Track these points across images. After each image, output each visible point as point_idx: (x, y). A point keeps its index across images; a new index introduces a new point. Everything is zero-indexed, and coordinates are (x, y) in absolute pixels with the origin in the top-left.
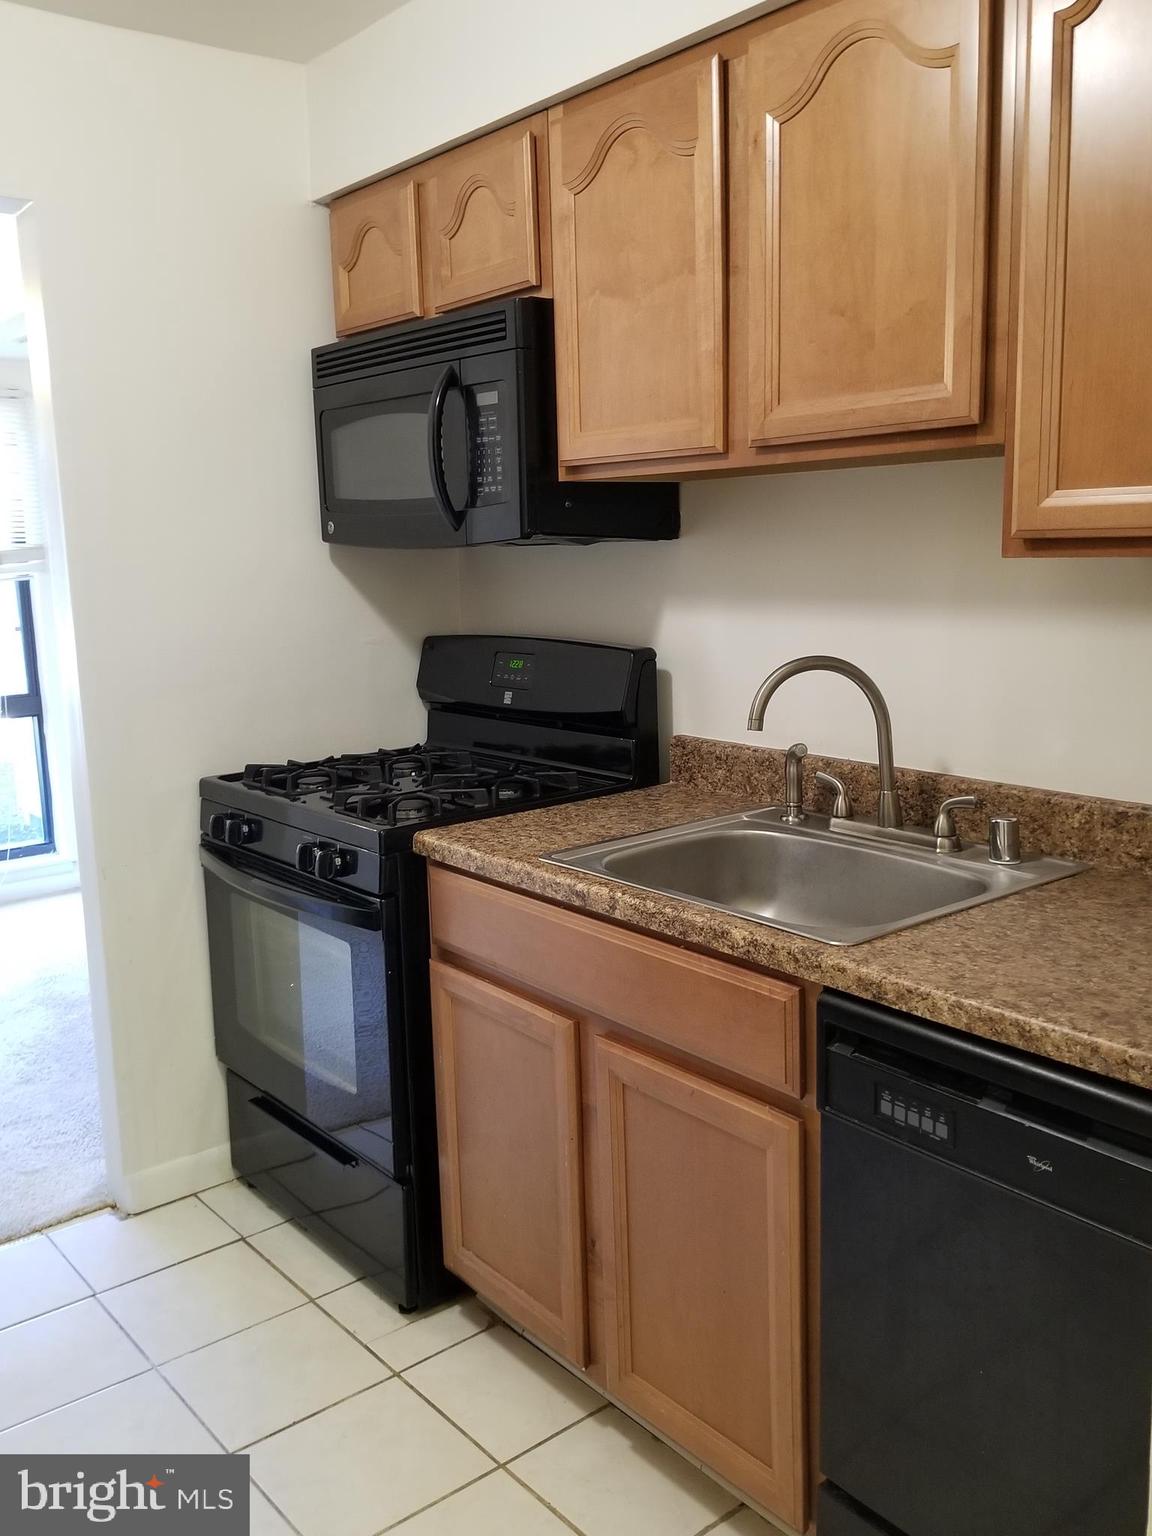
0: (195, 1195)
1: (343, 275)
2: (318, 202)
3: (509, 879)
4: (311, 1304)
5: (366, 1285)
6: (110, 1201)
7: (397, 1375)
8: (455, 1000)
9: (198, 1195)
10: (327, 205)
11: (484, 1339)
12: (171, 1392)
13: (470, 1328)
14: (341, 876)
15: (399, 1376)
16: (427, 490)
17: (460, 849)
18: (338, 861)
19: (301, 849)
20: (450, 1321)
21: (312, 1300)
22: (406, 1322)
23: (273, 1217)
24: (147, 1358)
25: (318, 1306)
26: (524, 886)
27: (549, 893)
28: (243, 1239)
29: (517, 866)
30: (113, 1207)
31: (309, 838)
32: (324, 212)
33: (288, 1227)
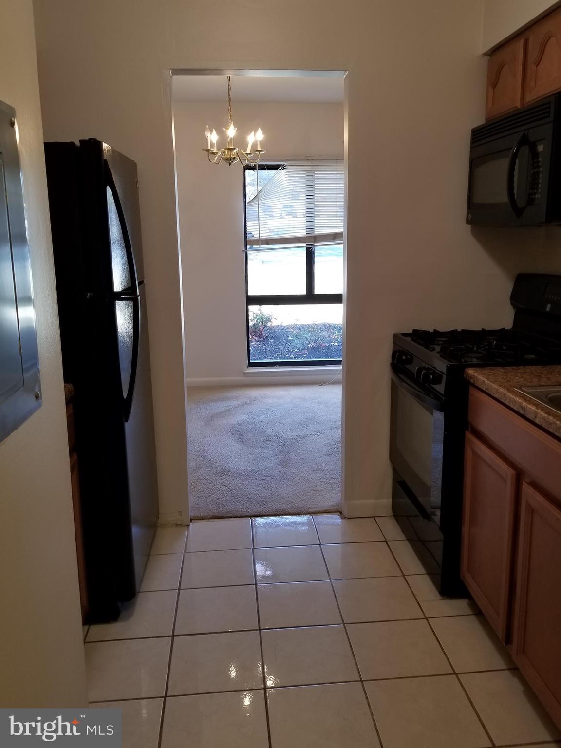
0: (374, 517)
1: (491, 90)
2: (485, 54)
3: (496, 396)
4: (403, 577)
5: (430, 577)
6: (340, 510)
7: (426, 619)
8: (474, 452)
9: (376, 518)
10: (489, 55)
11: (473, 618)
12: (333, 592)
13: (468, 611)
14: (433, 384)
15: (427, 620)
16: (504, 198)
17: (481, 378)
18: (431, 377)
19: (418, 369)
20: (462, 605)
21: (404, 576)
22: (440, 598)
23: (402, 536)
24: (329, 576)
25: (405, 578)
26: (502, 401)
27: (512, 406)
28: (386, 541)
29: (501, 390)
30: (341, 513)
31: (424, 365)
32: (487, 58)
33: (407, 542)
